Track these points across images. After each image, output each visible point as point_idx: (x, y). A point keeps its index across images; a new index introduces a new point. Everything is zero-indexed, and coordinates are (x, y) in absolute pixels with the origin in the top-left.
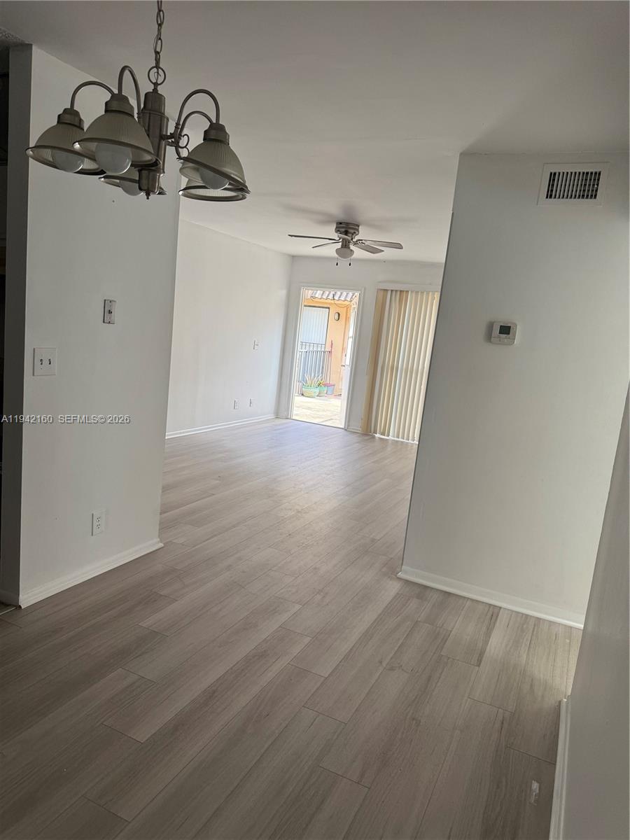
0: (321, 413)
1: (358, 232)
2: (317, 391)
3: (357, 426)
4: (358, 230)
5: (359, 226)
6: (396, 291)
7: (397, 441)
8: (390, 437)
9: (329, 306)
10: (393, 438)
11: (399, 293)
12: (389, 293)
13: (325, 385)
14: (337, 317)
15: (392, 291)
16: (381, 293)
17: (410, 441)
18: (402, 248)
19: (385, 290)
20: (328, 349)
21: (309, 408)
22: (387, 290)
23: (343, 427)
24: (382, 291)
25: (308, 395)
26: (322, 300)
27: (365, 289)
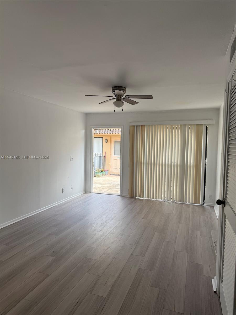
0: (105, 186)
1: (126, 91)
2: (101, 174)
3: (127, 194)
4: (125, 90)
5: (125, 88)
6: (139, 126)
7: (148, 200)
8: (144, 198)
9: (102, 137)
10: (146, 199)
11: (140, 127)
12: (136, 127)
13: (104, 171)
14: (106, 141)
15: (137, 126)
16: (132, 128)
17: (154, 199)
18: (152, 98)
19: (133, 126)
20: (104, 155)
21: (99, 183)
22: (134, 126)
23: (119, 195)
24: (132, 127)
25: (97, 176)
26: (100, 135)
27: (123, 126)
